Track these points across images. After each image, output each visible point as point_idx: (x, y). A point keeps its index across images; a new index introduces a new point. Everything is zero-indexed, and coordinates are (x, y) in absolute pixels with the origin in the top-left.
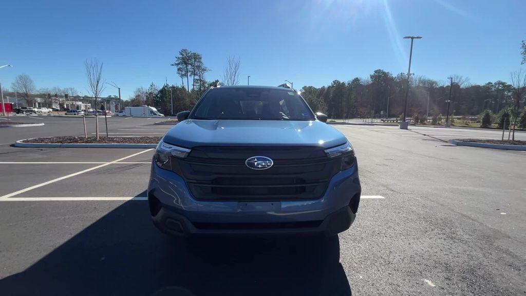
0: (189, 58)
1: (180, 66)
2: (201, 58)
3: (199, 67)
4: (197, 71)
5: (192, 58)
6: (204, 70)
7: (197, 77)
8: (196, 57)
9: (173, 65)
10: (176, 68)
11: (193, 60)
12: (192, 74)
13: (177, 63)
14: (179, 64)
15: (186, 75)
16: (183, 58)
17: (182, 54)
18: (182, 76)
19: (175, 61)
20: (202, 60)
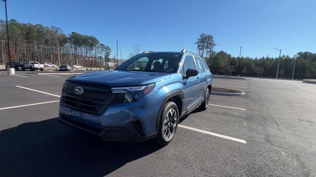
0: (206, 38)
1: (200, 44)
2: (212, 38)
3: (210, 44)
4: (209, 46)
5: (207, 38)
6: (214, 45)
7: (209, 50)
8: (210, 38)
9: (195, 43)
10: (197, 45)
11: (208, 39)
12: (206, 48)
13: (198, 42)
14: (199, 43)
15: (202, 49)
16: (202, 39)
17: (201, 37)
18: (200, 49)
19: (197, 41)
20: (213, 39)
